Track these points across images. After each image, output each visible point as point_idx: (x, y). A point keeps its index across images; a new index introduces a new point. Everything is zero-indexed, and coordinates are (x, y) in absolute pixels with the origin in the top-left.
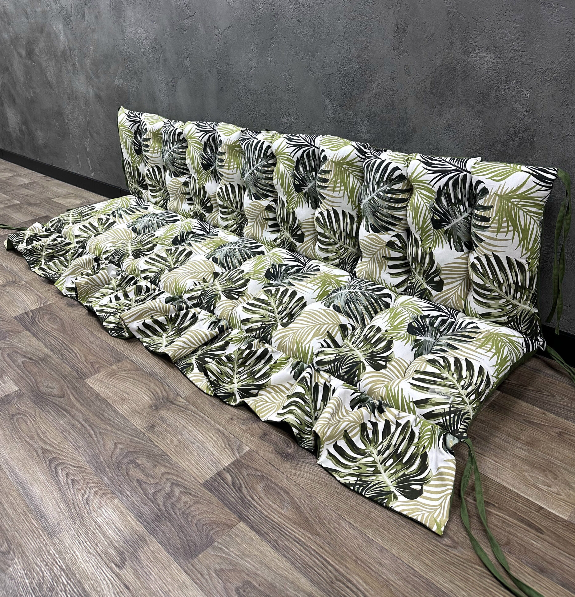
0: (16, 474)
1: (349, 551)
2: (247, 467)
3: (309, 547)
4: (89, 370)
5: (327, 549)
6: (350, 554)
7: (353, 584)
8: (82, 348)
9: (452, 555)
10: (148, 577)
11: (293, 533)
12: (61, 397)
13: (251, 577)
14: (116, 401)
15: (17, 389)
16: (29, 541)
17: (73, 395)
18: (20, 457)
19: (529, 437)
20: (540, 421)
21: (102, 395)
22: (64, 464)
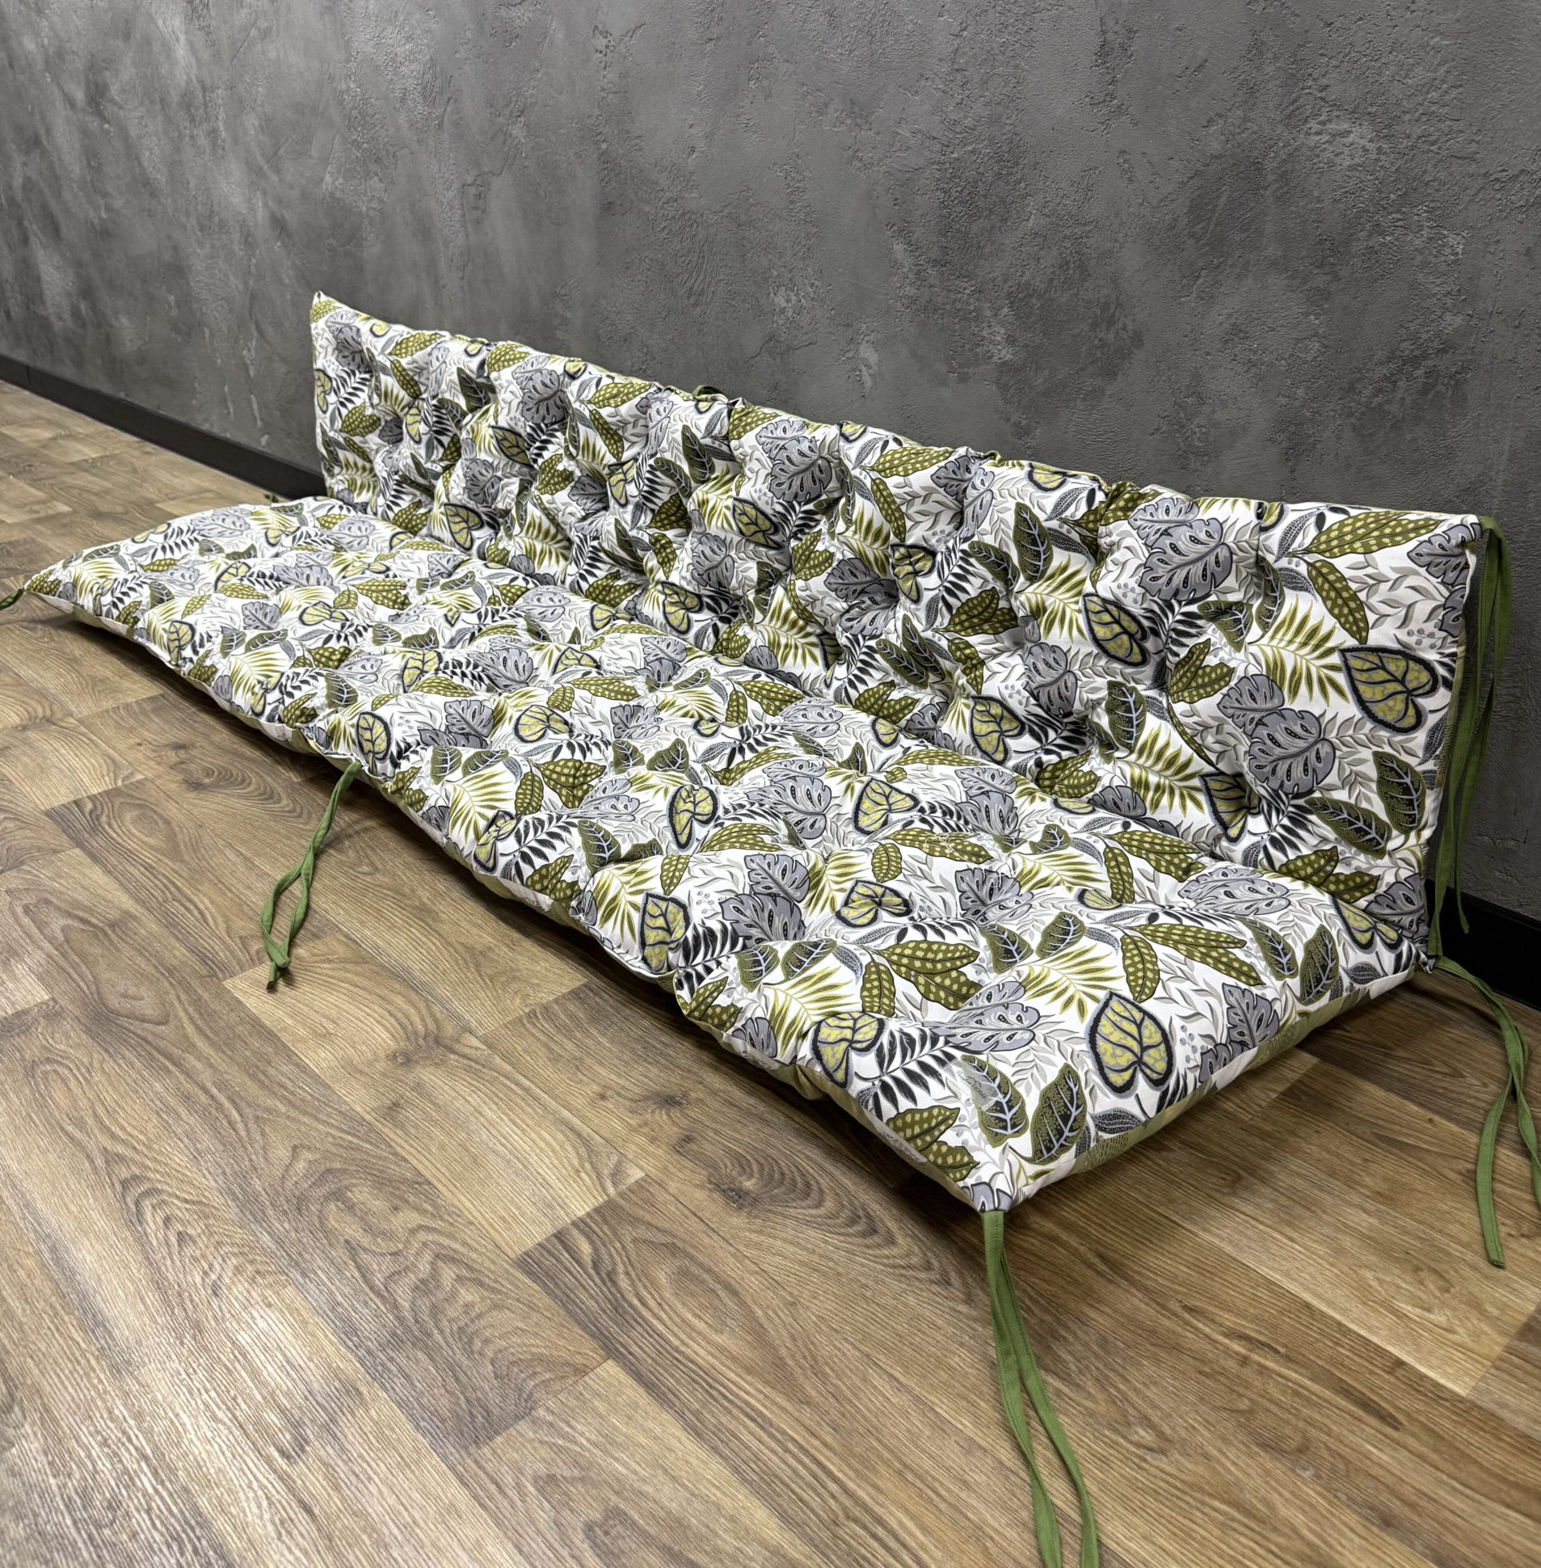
0: (34, 1213)
1: (887, 1447)
2: (635, 1221)
3: (784, 1433)
4: (235, 957)
5: (829, 1439)
6: (886, 1454)
7: (891, 1531)
8: (220, 900)
9: (1152, 1470)
10: (360, 1486)
11: (742, 1394)
12: (159, 1023)
13: (625, 1499)
14: (302, 1040)
15: (46, 997)
16: (62, 1383)
17: (191, 1018)
18: (47, 1171)
19: (1385, 1179)
20: (1421, 1139)
21: (267, 1023)
22: (159, 1192)
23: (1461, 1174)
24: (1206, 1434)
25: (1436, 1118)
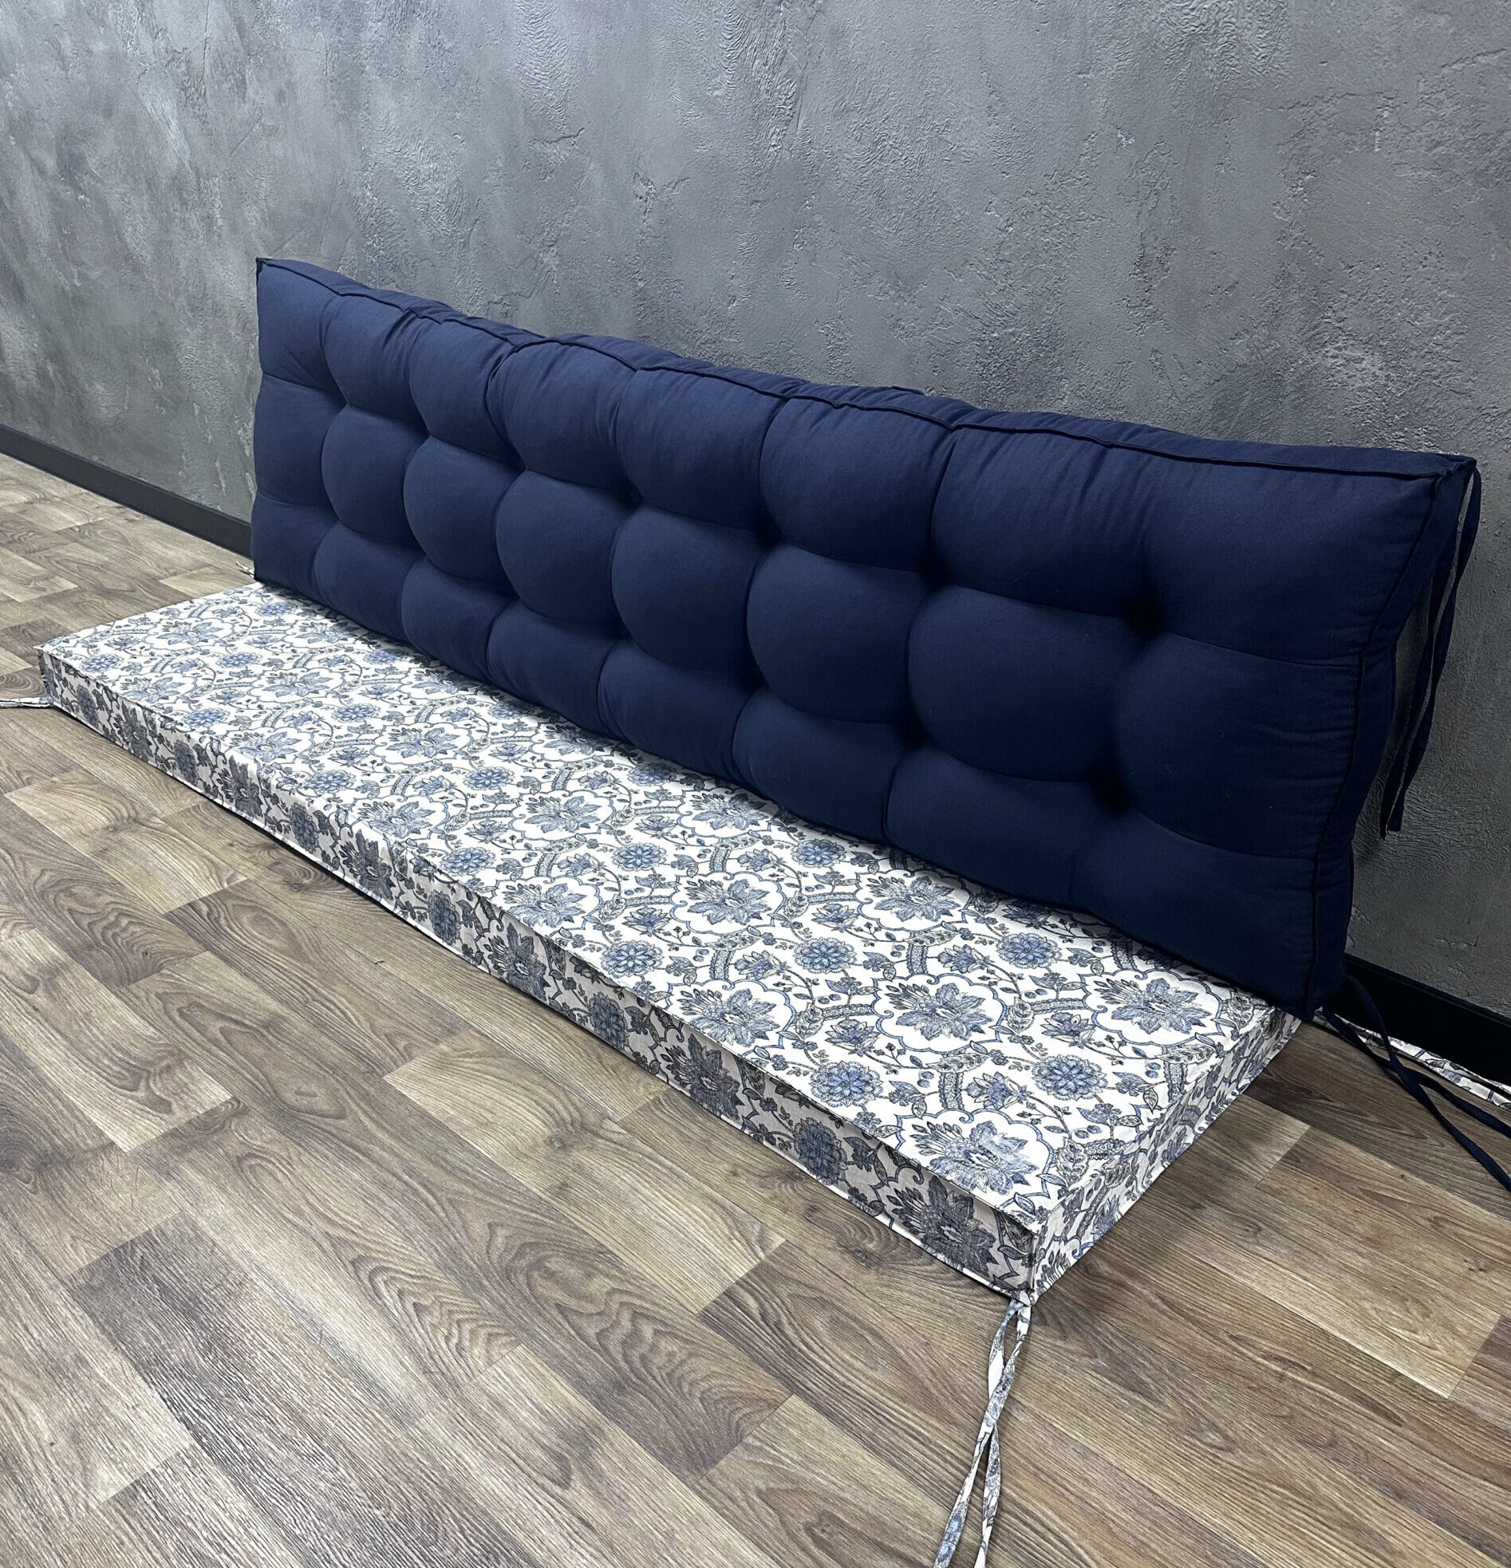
1: (1019, 1454)
2: (787, 1279)
3: (940, 1447)
4: (387, 1054)
6: (1022, 1461)
7: (1037, 1519)
8: (355, 999)
9: (1224, 1464)
10: (623, 1505)
11: (902, 1418)
12: (338, 1118)
13: (833, 1504)
14: (468, 1129)
15: (229, 1097)
16: (359, 1435)
17: (365, 1112)
18: (283, 1255)
19: (1372, 1227)
20: (1397, 1193)
21: (433, 1114)
22: (387, 1269)
23: (1430, 1220)
24: (1260, 1435)
25: (1407, 1174)
